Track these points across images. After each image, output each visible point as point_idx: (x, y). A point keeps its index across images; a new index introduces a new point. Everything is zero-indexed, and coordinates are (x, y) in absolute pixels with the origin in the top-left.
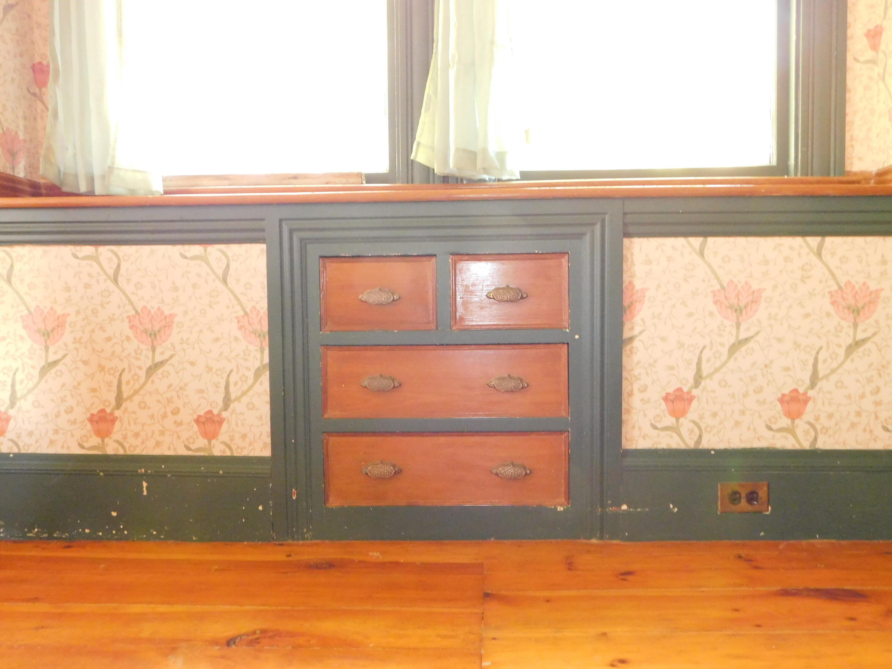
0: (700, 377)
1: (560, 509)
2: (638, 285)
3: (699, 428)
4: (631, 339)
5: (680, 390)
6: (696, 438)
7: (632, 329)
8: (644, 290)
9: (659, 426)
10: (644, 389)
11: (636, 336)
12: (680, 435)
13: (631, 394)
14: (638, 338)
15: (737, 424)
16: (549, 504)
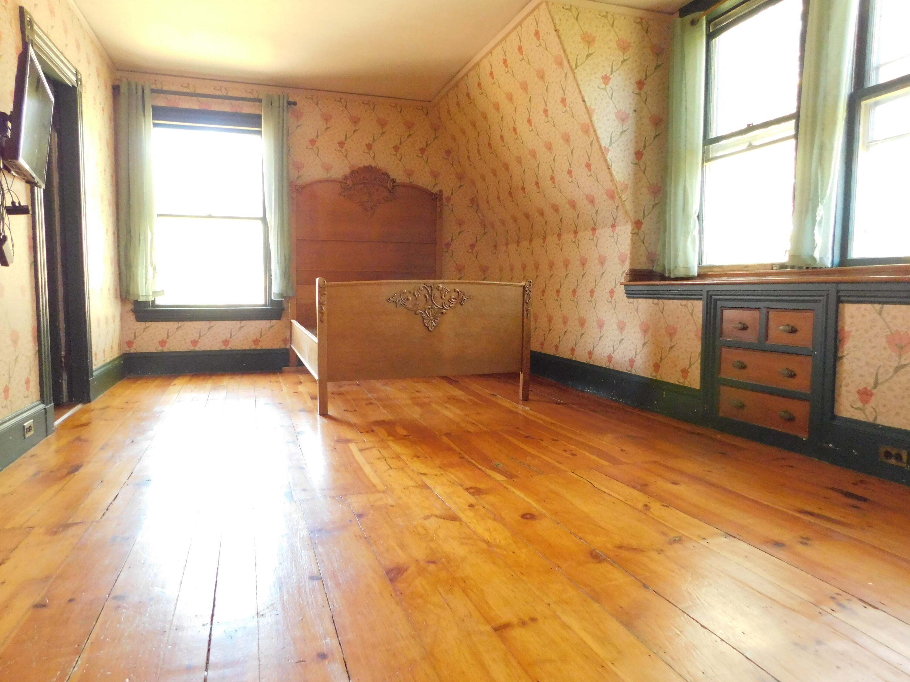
0: (877, 383)
1: (804, 439)
2: (847, 328)
3: (875, 411)
4: (842, 357)
5: (866, 388)
6: (873, 417)
7: (843, 352)
8: (850, 332)
9: (854, 406)
10: (847, 385)
11: (844, 356)
12: (865, 414)
13: (841, 386)
14: (846, 357)
15: (897, 414)
16: (800, 435)
